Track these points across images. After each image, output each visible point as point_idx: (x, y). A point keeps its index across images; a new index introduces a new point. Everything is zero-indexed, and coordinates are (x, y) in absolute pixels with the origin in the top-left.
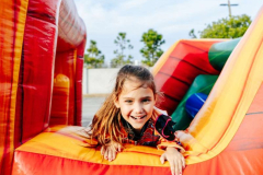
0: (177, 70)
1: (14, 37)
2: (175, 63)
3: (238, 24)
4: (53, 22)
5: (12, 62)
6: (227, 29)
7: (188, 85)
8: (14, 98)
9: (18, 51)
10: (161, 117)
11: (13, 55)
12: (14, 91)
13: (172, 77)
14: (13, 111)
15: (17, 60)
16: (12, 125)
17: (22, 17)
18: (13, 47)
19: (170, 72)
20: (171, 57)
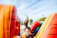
0: (34, 26)
1: (9, 23)
2: (34, 25)
3: (45, 18)
4: (15, 20)
5: (9, 27)
6: (43, 19)
7: (36, 28)
8: (9, 32)
9: (10, 25)
10: (31, 35)
11: (9, 26)
12: (9, 31)
13: (34, 27)
14: (9, 34)
15: (10, 27)
16: (9, 36)
17: (10, 20)
18: (9, 25)
19: (33, 26)
20: (34, 24)
